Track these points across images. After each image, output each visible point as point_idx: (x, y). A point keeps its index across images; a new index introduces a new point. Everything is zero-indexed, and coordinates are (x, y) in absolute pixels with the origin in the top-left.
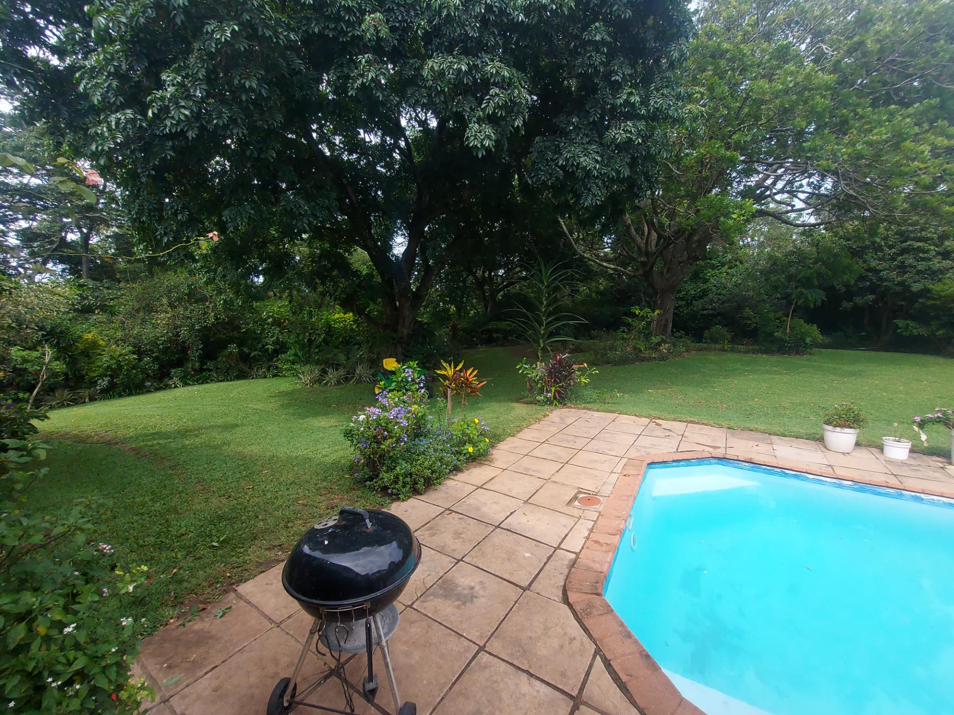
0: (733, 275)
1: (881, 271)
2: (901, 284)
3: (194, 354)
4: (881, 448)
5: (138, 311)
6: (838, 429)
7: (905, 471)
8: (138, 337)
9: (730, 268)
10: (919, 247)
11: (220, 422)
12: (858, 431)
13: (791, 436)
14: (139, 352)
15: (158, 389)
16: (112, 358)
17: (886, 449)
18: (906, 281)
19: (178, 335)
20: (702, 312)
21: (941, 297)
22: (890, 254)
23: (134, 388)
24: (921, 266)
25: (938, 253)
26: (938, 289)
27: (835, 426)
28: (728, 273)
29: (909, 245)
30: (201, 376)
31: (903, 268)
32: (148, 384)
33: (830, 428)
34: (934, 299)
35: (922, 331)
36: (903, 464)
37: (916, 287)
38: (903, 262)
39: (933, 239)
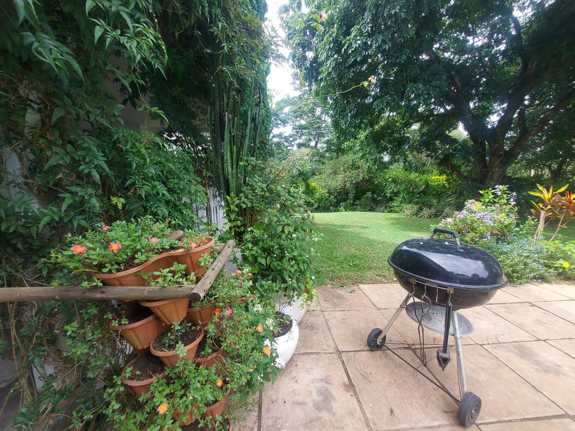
3: (351, 196)
5: (331, 174)
8: (330, 186)
11: (359, 225)
14: (330, 193)
15: (335, 211)
16: (320, 194)
19: (345, 186)
23: (326, 209)
30: (353, 207)
32: (331, 208)
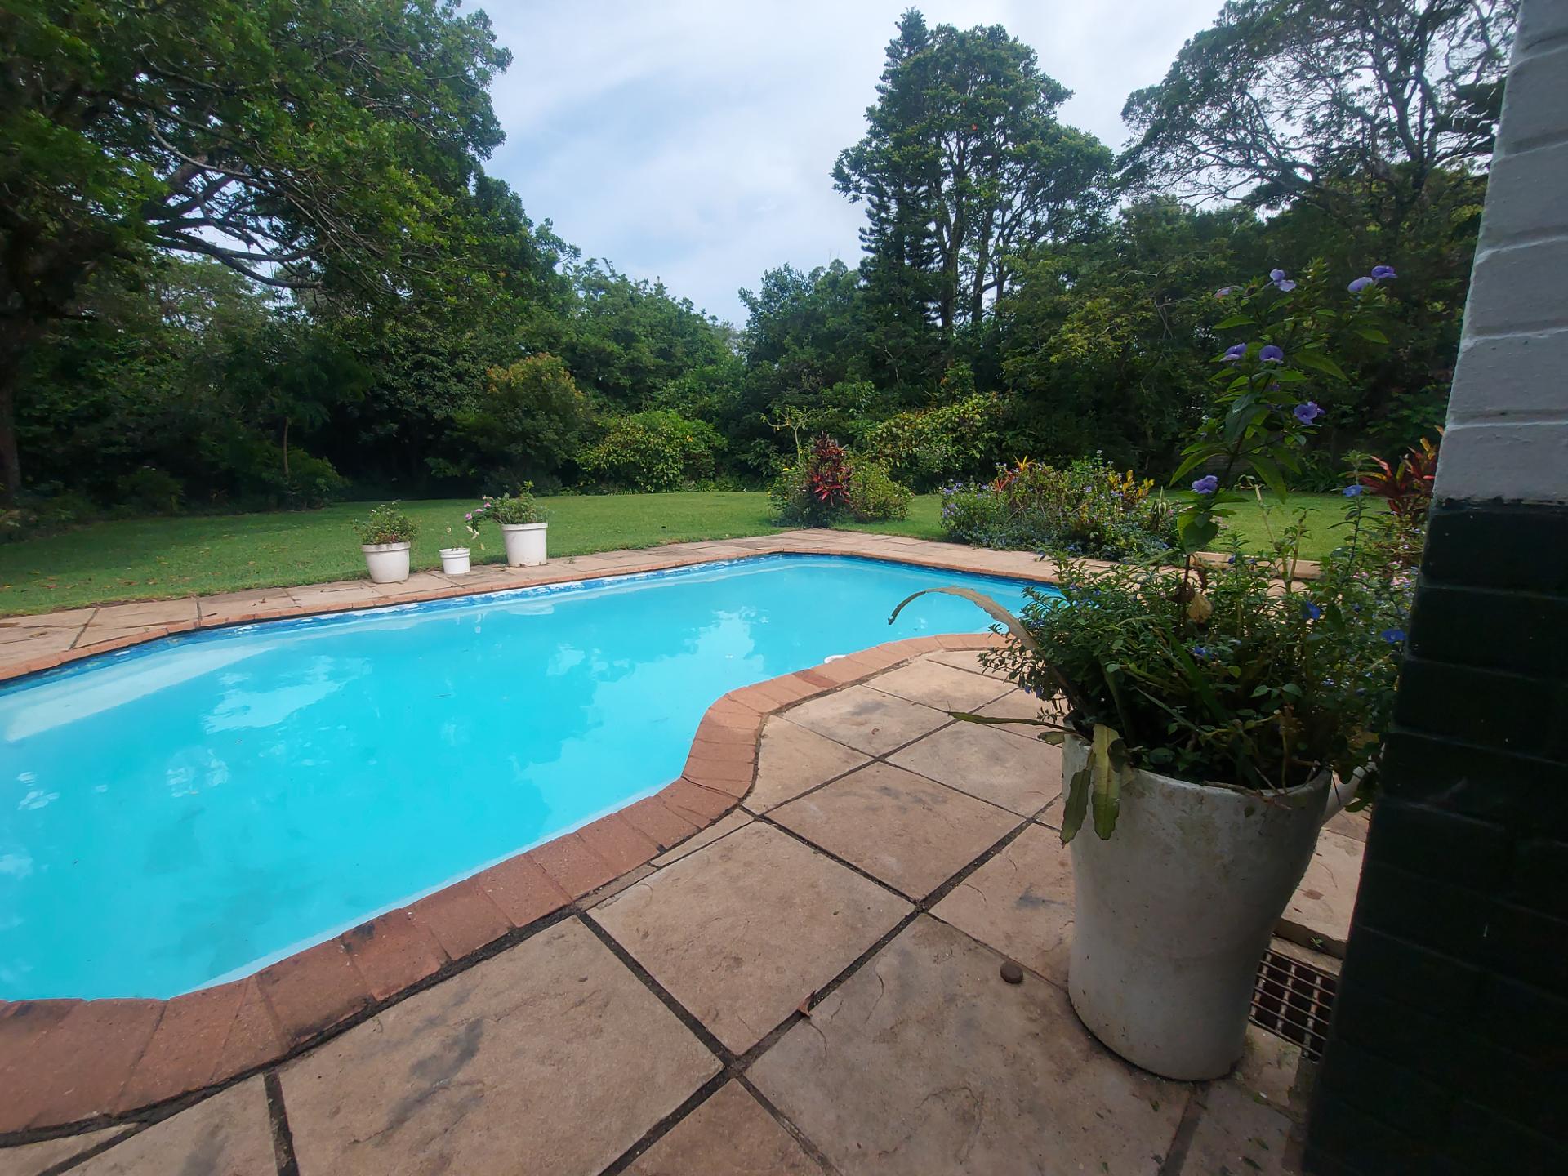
0: (162, 380)
1: (398, 389)
2: (423, 409)
4: (441, 569)
6: (384, 547)
7: (470, 581)
9: (150, 363)
10: (432, 362)
12: (408, 545)
13: (320, 582)
17: (446, 568)
18: (426, 405)
20: (104, 451)
21: (464, 426)
22: (403, 368)
24: (439, 387)
25: (453, 374)
26: (459, 417)
27: (379, 543)
28: (148, 374)
29: (422, 358)
31: (420, 386)
33: (373, 548)
34: (461, 431)
35: (452, 471)
36: (466, 575)
37: (439, 414)
38: (419, 380)
39: (443, 354)
